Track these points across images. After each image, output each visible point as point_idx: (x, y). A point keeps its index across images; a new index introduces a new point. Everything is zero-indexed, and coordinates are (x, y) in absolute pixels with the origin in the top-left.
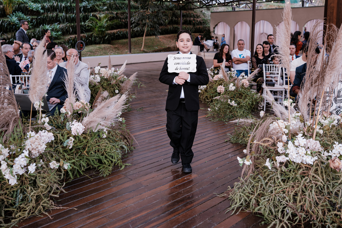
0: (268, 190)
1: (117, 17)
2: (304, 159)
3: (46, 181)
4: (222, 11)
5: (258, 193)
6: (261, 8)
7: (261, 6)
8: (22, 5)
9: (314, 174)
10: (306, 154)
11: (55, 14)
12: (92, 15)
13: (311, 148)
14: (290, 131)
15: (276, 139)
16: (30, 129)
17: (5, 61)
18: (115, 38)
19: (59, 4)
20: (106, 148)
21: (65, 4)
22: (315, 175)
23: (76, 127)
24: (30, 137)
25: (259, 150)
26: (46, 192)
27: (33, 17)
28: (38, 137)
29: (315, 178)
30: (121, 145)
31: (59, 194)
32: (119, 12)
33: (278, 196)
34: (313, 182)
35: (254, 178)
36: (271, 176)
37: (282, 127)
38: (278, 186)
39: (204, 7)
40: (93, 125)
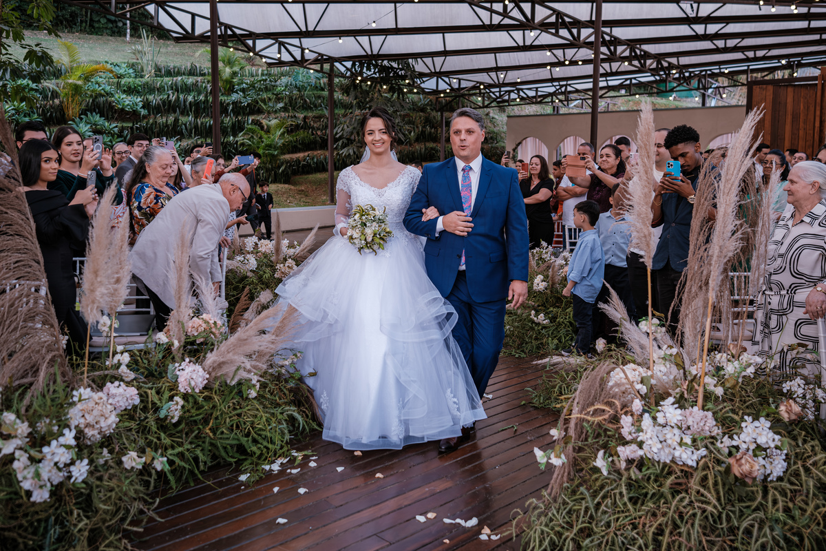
0: (601, 521)
1: (305, 126)
2: (677, 454)
3: (113, 497)
4: (532, 113)
5: (579, 527)
6: (615, 109)
7: (615, 105)
8: (102, 99)
9: (699, 488)
10: (681, 444)
11: (171, 119)
12: (253, 120)
13: (695, 428)
14: (651, 388)
15: (619, 407)
16: (86, 380)
17: (34, 231)
18: (300, 169)
19: (181, 97)
20: (256, 420)
21: (194, 97)
22: (702, 490)
23: (190, 374)
24: (80, 401)
25: (585, 431)
26: (113, 522)
27: (125, 125)
28: (101, 398)
29: (702, 495)
30: (289, 412)
31: (144, 523)
32: (310, 114)
33: (622, 535)
34: (696, 504)
35: (574, 492)
36: (606, 489)
37: (635, 380)
38: (623, 512)
39: (493, 105)
40: (225, 370)
